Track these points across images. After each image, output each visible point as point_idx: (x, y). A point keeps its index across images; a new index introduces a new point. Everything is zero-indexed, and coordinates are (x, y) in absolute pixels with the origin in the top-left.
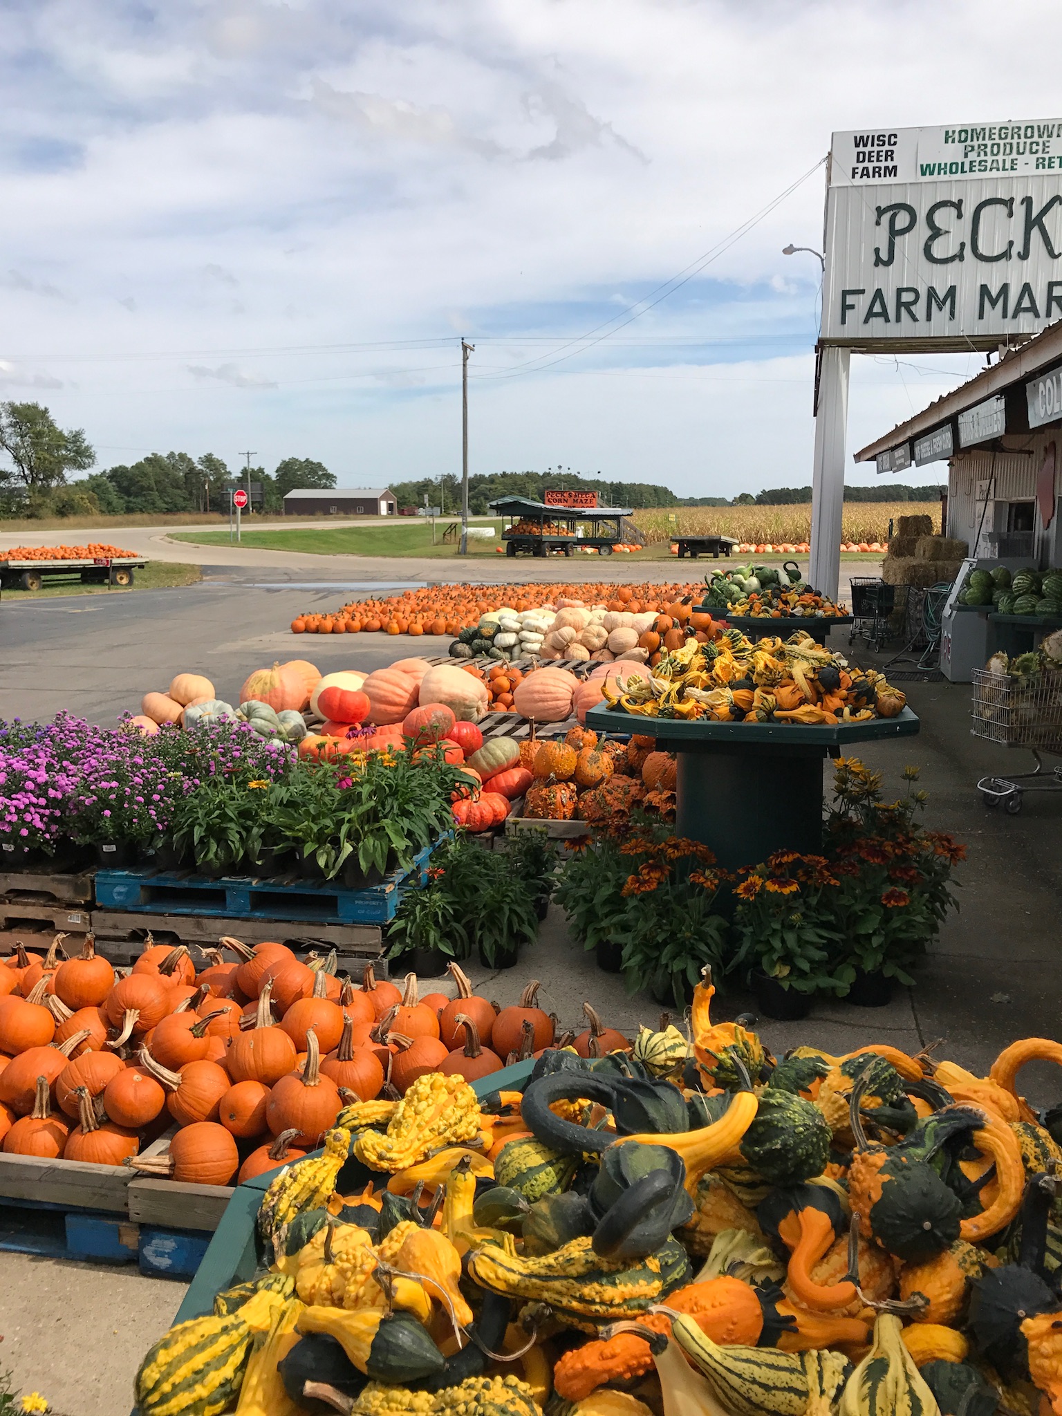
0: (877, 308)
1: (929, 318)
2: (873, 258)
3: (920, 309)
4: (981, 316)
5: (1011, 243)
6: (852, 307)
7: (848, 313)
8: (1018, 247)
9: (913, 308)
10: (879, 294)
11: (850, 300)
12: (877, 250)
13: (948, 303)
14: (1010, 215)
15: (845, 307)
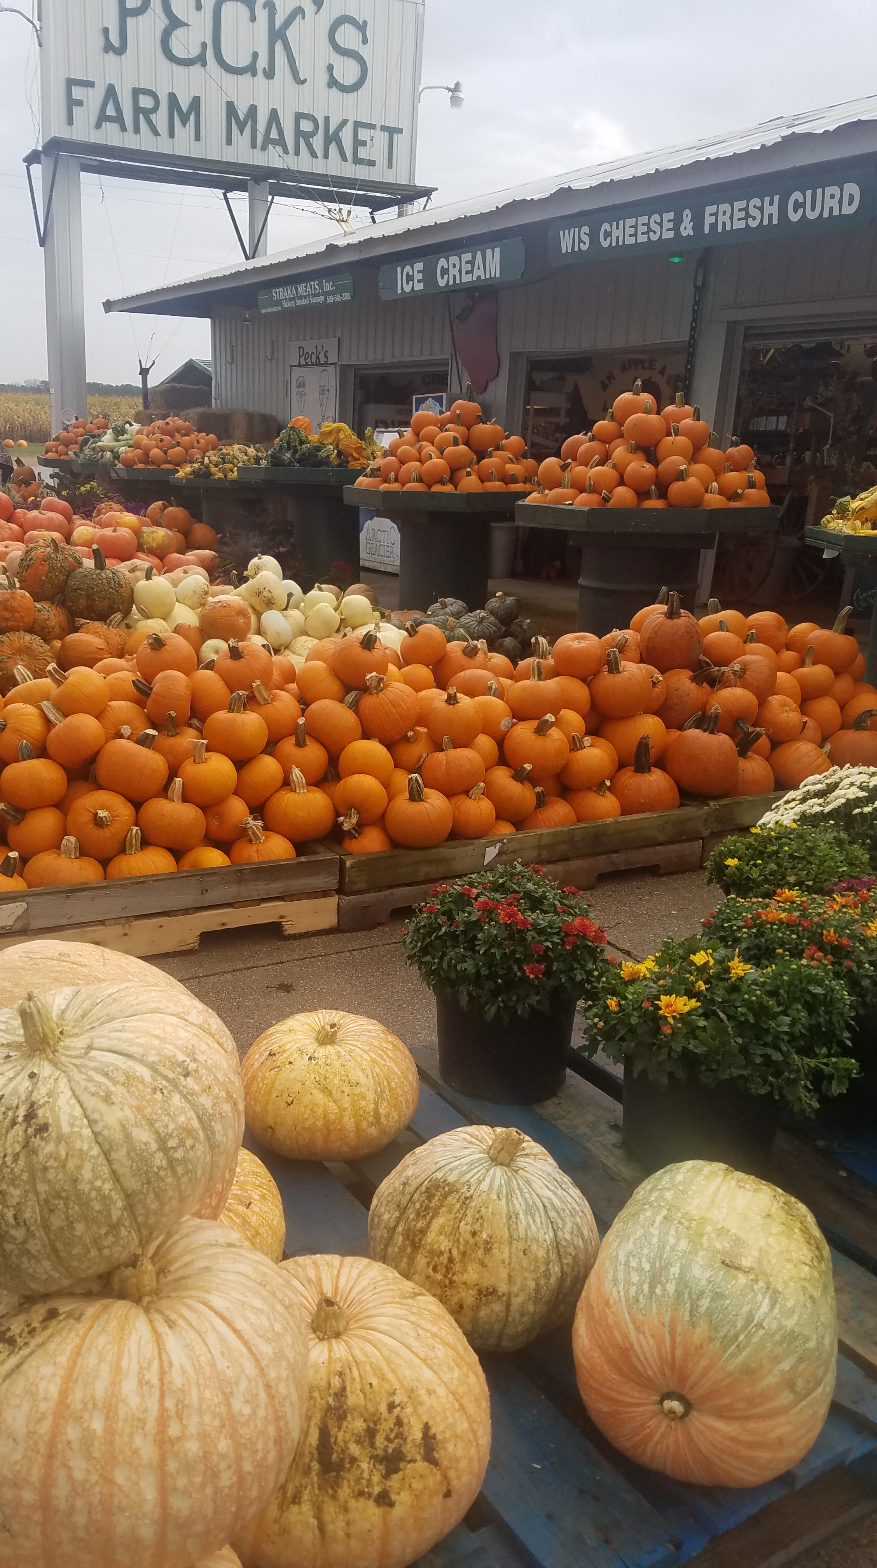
0: (110, 111)
1: (172, 134)
2: (101, 41)
3: (161, 119)
4: (229, 142)
5: (255, 55)
6: (80, 103)
7: (76, 110)
8: (262, 63)
9: (153, 117)
10: (111, 92)
11: (78, 93)
12: (106, 31)
13: (192, 118)
14: (253, 19)
15: (72, 103)
